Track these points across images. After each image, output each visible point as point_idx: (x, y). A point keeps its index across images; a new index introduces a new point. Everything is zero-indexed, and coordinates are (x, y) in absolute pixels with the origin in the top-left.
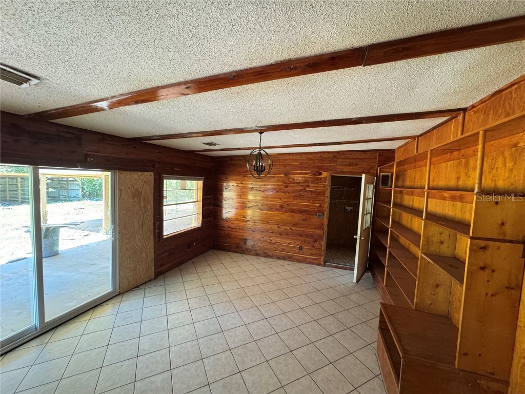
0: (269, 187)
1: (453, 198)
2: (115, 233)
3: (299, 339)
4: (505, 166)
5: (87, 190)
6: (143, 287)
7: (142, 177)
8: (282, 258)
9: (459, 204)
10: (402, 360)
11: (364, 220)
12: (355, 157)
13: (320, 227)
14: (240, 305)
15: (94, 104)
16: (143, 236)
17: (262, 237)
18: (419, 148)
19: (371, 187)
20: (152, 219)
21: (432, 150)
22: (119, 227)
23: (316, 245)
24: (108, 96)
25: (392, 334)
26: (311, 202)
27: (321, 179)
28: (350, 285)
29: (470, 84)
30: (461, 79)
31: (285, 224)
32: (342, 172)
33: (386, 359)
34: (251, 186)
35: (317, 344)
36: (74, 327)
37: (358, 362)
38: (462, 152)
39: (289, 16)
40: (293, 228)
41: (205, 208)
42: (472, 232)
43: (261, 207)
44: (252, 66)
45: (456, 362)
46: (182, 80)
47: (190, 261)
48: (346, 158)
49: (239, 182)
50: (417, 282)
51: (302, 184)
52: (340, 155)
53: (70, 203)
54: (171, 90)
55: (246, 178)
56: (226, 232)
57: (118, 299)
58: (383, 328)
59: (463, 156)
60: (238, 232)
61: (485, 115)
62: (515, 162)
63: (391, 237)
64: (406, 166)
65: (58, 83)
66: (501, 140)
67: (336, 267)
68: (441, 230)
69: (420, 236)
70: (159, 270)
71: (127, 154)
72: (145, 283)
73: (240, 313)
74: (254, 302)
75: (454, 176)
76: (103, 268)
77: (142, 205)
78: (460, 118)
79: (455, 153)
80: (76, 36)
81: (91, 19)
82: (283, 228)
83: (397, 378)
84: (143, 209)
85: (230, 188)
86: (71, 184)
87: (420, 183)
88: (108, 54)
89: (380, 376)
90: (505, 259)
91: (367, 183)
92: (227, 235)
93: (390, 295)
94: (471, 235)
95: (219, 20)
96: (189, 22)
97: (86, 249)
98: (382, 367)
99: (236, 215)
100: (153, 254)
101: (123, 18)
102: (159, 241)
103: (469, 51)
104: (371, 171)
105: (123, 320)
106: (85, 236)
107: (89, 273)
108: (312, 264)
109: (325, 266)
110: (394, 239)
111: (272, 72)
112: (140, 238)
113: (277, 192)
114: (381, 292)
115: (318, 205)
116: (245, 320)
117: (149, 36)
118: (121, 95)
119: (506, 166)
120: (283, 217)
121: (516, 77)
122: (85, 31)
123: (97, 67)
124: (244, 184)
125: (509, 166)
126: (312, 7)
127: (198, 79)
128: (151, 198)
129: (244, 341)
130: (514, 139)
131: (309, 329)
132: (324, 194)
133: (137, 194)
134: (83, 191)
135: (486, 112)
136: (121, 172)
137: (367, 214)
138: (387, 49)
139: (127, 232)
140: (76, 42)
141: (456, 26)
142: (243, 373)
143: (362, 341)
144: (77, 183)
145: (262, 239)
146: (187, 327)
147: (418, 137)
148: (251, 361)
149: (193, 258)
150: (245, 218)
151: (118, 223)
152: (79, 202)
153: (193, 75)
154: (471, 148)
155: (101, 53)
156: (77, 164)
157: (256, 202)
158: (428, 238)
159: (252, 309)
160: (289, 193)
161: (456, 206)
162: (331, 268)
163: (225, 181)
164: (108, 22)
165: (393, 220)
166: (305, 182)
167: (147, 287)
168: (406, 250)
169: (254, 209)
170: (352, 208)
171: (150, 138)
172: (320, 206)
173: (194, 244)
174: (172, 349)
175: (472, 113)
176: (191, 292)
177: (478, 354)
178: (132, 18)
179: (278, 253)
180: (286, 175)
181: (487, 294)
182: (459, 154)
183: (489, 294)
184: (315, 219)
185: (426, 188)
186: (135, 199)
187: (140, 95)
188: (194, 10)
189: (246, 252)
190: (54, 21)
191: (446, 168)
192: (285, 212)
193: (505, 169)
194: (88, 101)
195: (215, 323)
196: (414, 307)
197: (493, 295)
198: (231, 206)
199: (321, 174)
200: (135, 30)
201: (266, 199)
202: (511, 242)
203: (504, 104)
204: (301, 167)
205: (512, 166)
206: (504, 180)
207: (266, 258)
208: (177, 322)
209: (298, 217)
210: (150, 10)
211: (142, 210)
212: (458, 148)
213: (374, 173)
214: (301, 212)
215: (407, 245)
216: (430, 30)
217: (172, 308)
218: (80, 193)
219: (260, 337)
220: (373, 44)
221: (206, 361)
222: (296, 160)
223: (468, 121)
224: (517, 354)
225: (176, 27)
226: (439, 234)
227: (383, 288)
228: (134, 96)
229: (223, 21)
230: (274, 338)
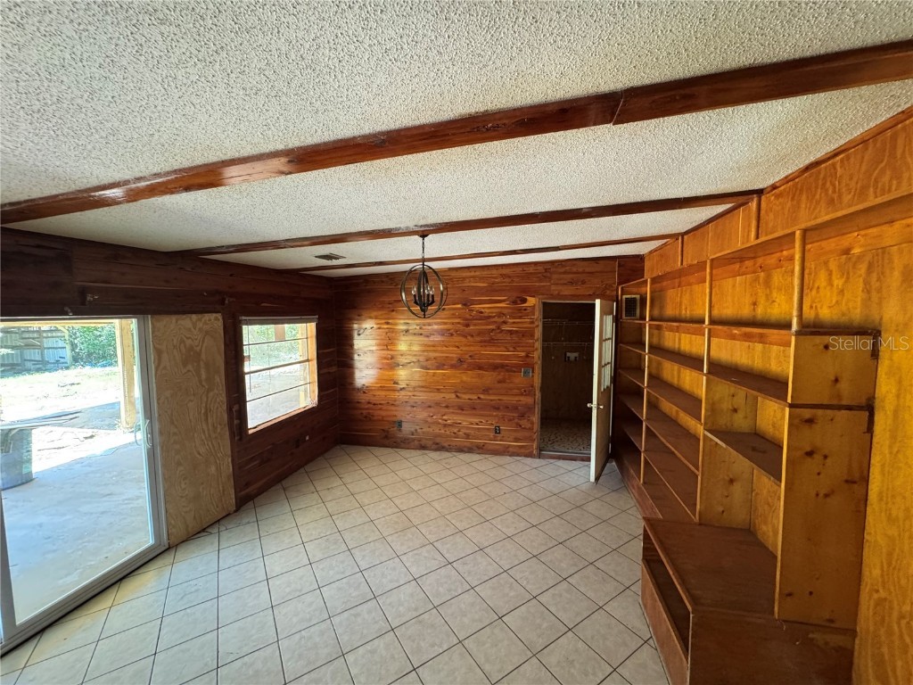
0: (436, 327)
1: (748, 337)
2: (152, 434)
3: (512, 594)
4: (830, 283)
5: (82, 348)
6: (214, 530)
7: (200, 325)
8: (465, 449)
9: (759, 347)
10: (691, 616)
11: (601, 376)
12: (581, 270)
13: (528, 392)
14: (402, 544)
15: (97, 194)
16: (209, 434)
17: (429, 416)
18: (685, 252)
19: (609, 319)
20: (225, 400)
21: (712, 260)
22: (160, 421)
23: (524, 423)
24: (127, 177)
25: (671, 573)
26: (511, 349)
27: (525, 310)
28: (584, 487)
29: (774, 153)
30: (763, 145)
31: (470, 389)
32: (559, 296)
33: (660, 612)
34: (404, 327)
35: (542, 598)
36: (80, 627)
37: (614, 621)
38: (760, 261)
39: (492, 36)
40: (482, 396)
41: (321, 372)
42: (792, 397)
43: (424, 364)
44: (417, 123)
45: (776, 609)
46: (281, 147)
47: (302, 470)
48: (565, 273)
49: (383, 321)
50: (699, 478)
51: (494, 320)
52: (556, 267)
53: (47, 374)
54: (258, 166)
55: (394, 313)
56: (364, 412)
57: (168, 559)
58: (650, 559)
59: (761, 267)
60: (387, 410)
61: (795, 202)
62: (848, 278)
63: (648, 402)
64: (665, 283)
65: (17, 153)
66: (824, 244)
67: (559, 458)
68: (733, 390)
69: (701, 401)
70: (243, 493)
71: (167, 281)
72: (219, 521)
73: (403, 558)
74: (427, 534)
75: (747, 300)
76: (129, 499)
77: (204, 376)
78: (754, 205)
79: (748, 263)
80: (57, 63)
81: (92, 29)
82: (467, 396)
83: (685, 649)
84: (204, 383)
85: (367, 332)
86: (46, 338)
87: (691, 311)
88: (129, 99)
89: (651, 641)
90: (842, 436)
91: (603, 313)
92: (366, 417)
93: (652, 499)
94: (789, 400)
95: (360, 39)
96: (301, 42)
97: (90, 465)
98: (655, 626)
99: (379, 379)
100: (231, 465)
101: (163, 30)
102: (240, 439)
103: (780, 101)
104: (608, 292)
105: (182, 598)
106: (86, 438)
107: (103, 513)
108: (518, 455)
109: (540, 456)
110: (653, 406)
111: (453, 134)
112: (203, 437)
113: (452, 335)
114: (636, 495)
115: (523, 354)
116: (413, 570)
117: (217, 66)
118: (157, 175)
119: (832, 285)
120: (465, 378)
121: (842, 142)
122: (79, 53)
123: (105, 123)
124: (392, 324)
125: (837, 285)
126: (536, 22)
127: (312, 145)
128: (220, 361)
129: (416, 609)
130: (846, 241)
131: (527, 573)
132: (532, 336)
133: (191, 356)
134: (73, 350)
135: (796, 198)
136: (158, 317)
137: (606, 365)
138: (656, 97)
139: (175, 430)
140: (58, 74)
141: (769, 61)
142: (420, 670)
143: (615, 583)
144: (59, 334)
145: (429, 420)
146: (308, 598)
147: (683, 235)
148: (433, 645)
149: (306, 464)
150: (397, 383)
151: (156, 415)
152: (66, 372)
153: (303, 138)
154: (773, 256)
155: (113, 97)
156: (66, 309)
157: (415, 355)
158: (713, 404)
159: (424, 549)
160: (472, 336)
161: (753, 350)
162: (552, 461)
163: (358, 320)
164: (130, 37)
165: (650, 375)
166: (499, 317)
167: (222, 528)
168: (672, 422)
169: (412, 367)
170: (576, 354)
171: (210, 251)
172: (527, 356)
173: (307, 438)
174: (284, 644)
175: (773, 198)
176: (308, 530)
177: (808, 592)
178: (183, 30)
179: (460, 441)
180: (465, 305)
181: (817, 495)
182: (754, 265)
183: (821, 495)
184: (519, 379)
185: (707, 322)
186: (190, 367)
187: (197, 175)
188: (312, 18)
189: (403, 445)
190: (6, 32)
191: (734, 286)
192: (467, 369)
193: (831, 289)
194: (83, 187)
195: (360, 583)
196: (697, 519)
197: (826, 496)
198: (371, 364)
199: (524, 301)
200: (188, 54)
201: (432, 348)
202: (849, 408)
203: (824, 184)
204: (492, 290)
205: (843, 285)
206: (830, 307)
207: (438, 453)
208: (288, 590)
209: (489, 378)
210: (222, 17)
211: (203, 386)
212: (752, 256)
213: (613, 296)
214: (495, 367)
215: (674, 414)
216: (727, 66)
217: (276, 564)
218: (68, 353)
219: (444, 599)
220: (632, 87)
221: (350, 658)
222: (482, 279)
223: (766, 211)
224: (866, 585)
225: (274, 51)
226: (730, 398)
227: (639, 488)
228: (184, 177)
229: (367, 41)
230: (468, 598)
